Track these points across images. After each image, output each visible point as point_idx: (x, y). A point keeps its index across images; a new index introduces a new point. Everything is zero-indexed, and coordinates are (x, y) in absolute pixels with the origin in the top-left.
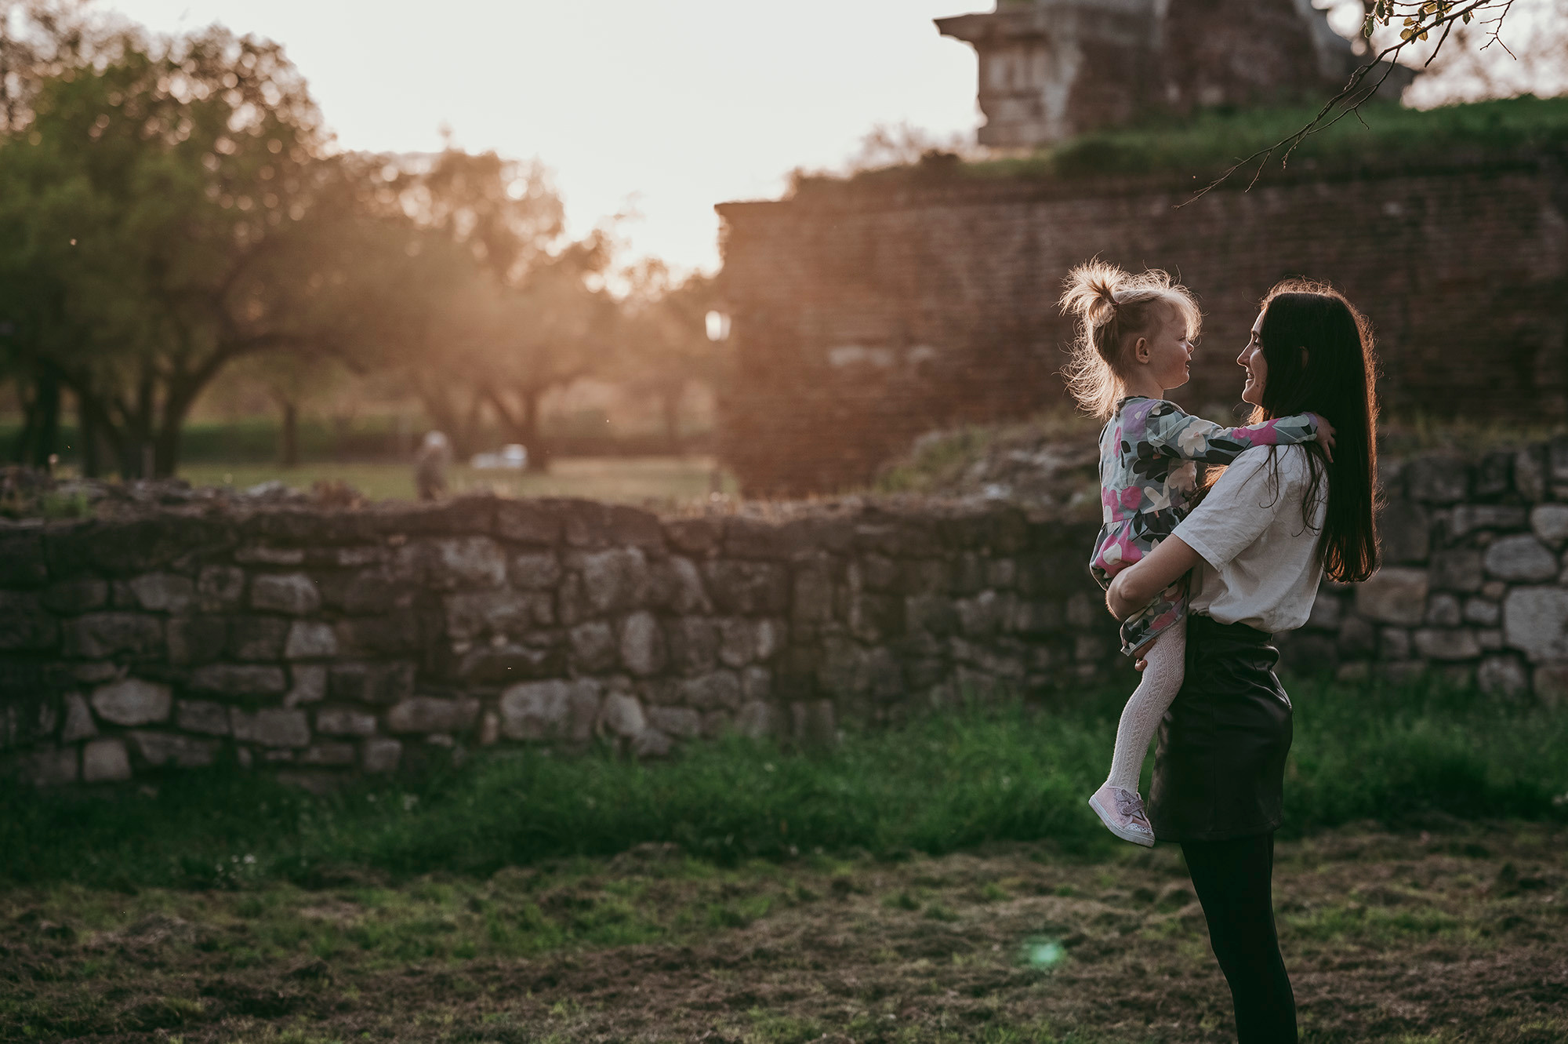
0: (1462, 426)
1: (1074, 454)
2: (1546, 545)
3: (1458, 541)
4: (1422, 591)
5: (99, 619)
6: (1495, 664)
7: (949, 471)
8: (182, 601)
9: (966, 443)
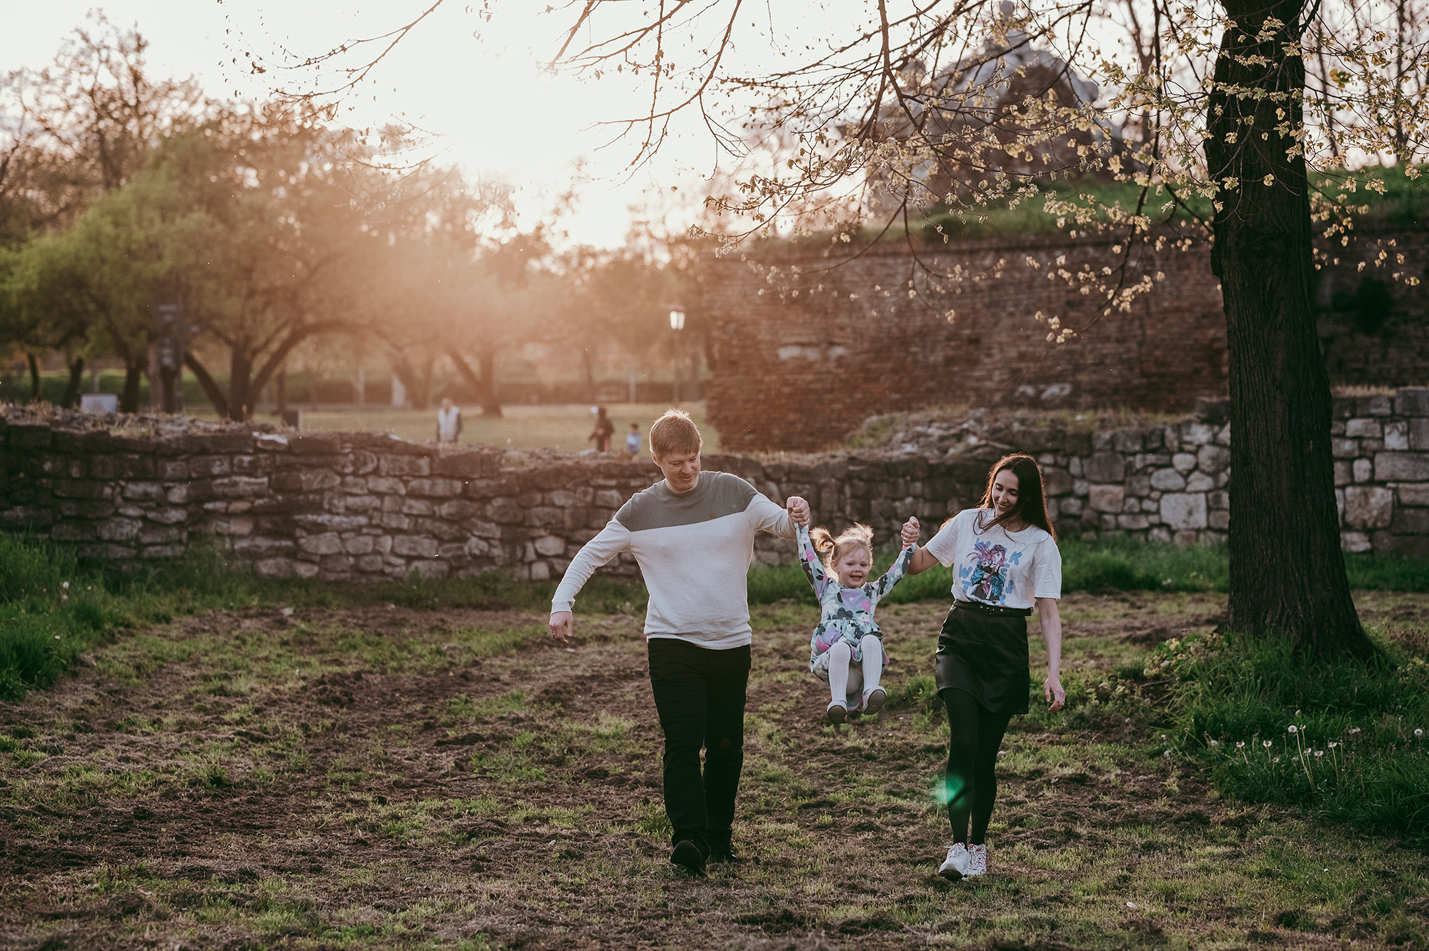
0: (1143, 414)
1: (949, 428)
2: (1180, 473)
3: (1138, 471)
4: (1121, 496)
5: (539, 509)
6: (1155, 532)
7: (884, 437)
8: (570, 502)
9: (892, 421)
